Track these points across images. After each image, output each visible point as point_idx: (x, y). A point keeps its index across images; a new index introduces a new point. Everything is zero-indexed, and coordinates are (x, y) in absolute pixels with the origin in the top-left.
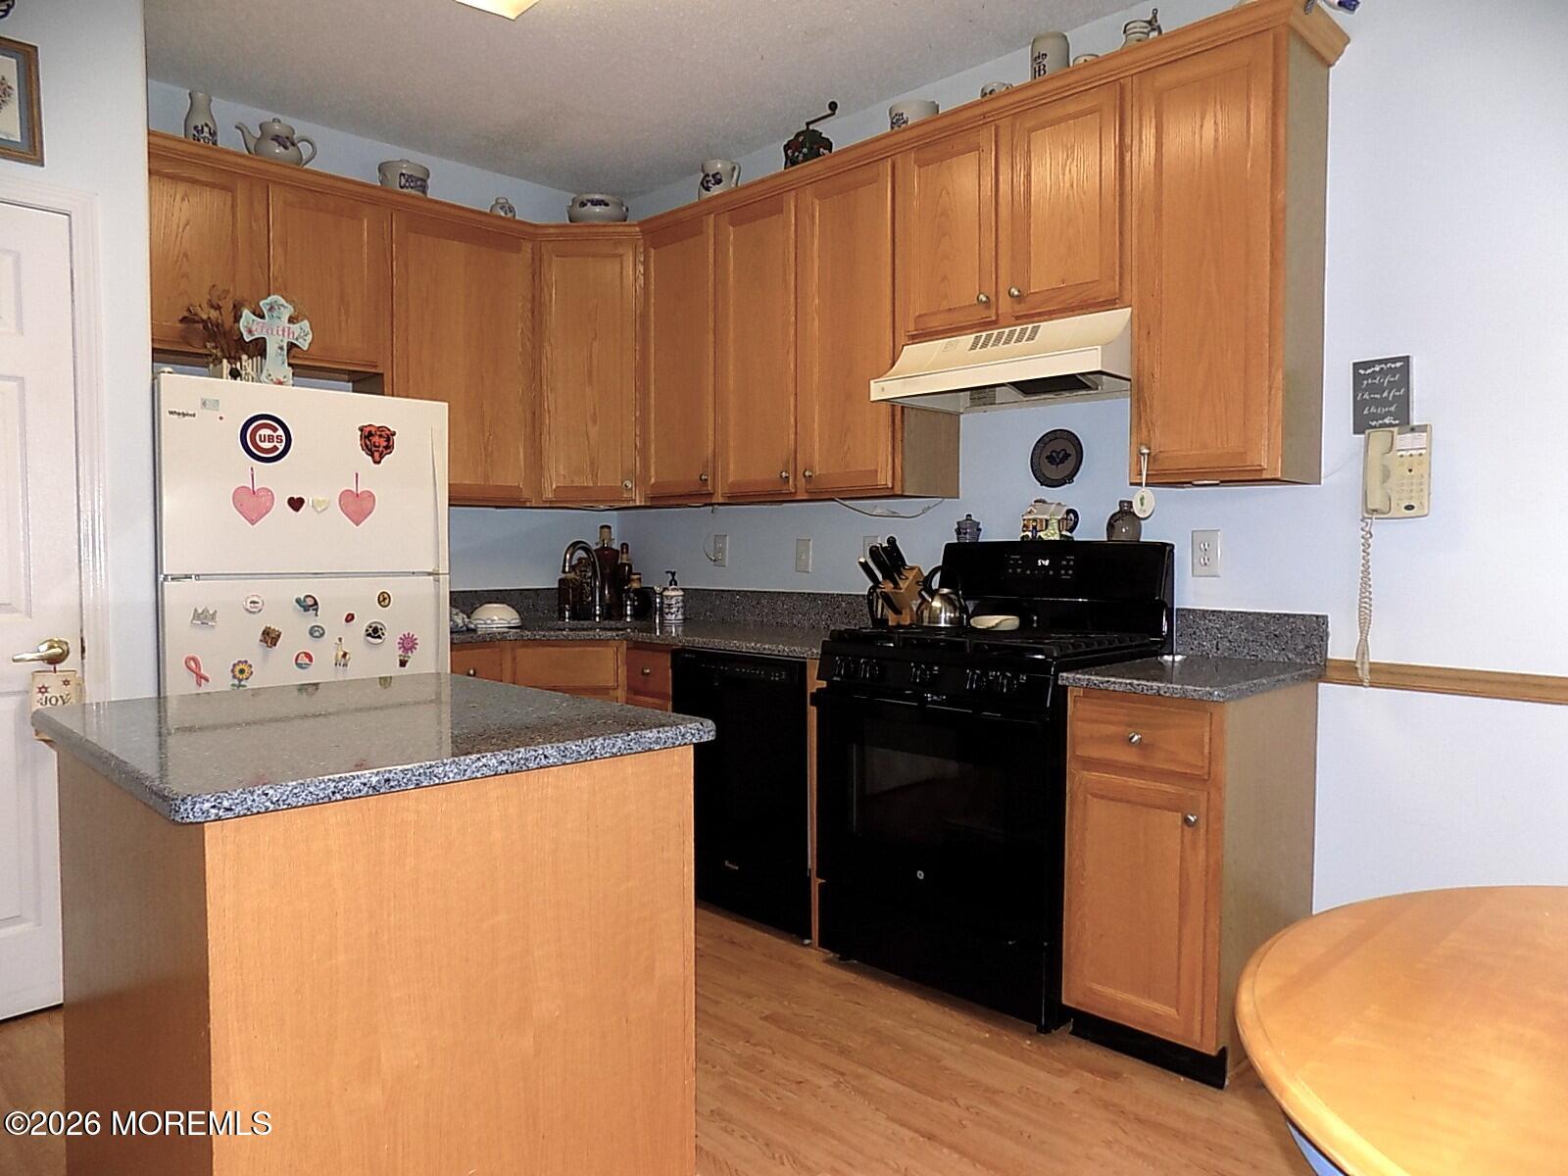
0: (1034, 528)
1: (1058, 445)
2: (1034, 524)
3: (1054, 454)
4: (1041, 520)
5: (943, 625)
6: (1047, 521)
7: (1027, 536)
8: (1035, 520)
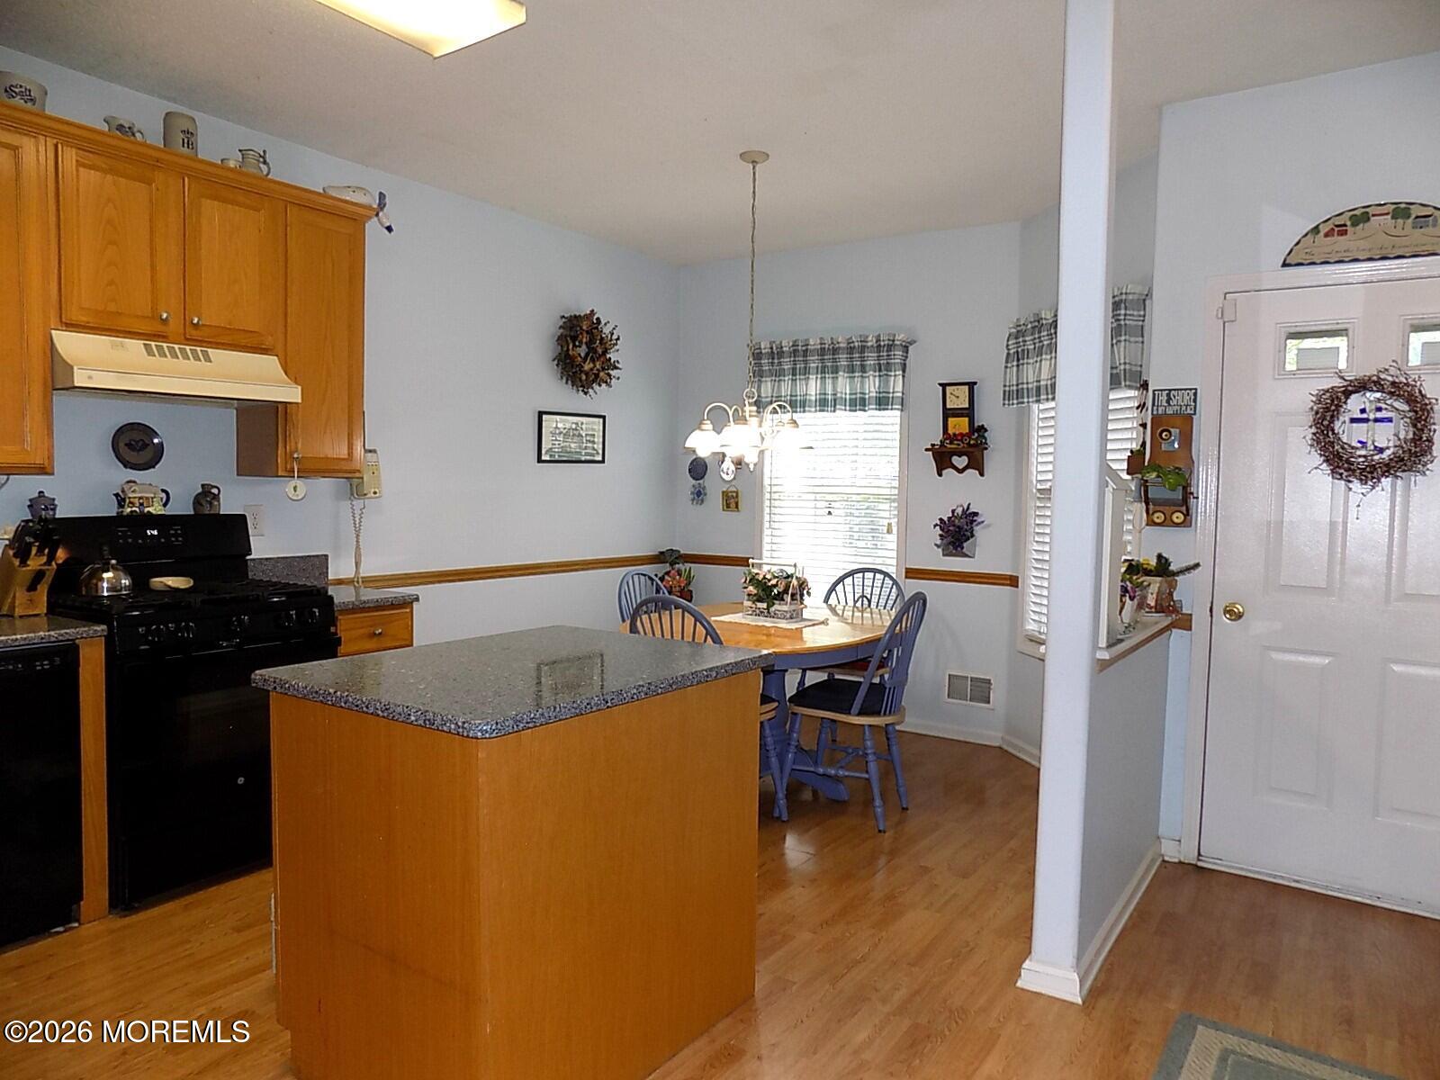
0: (141, 504)
1: (136, 436)
2: (141, 501)
3: (133, 443)
4: (147, 498)
5: (106, 594)
6: (152, 498)
7: (135, 511)
8: (140, 498)
